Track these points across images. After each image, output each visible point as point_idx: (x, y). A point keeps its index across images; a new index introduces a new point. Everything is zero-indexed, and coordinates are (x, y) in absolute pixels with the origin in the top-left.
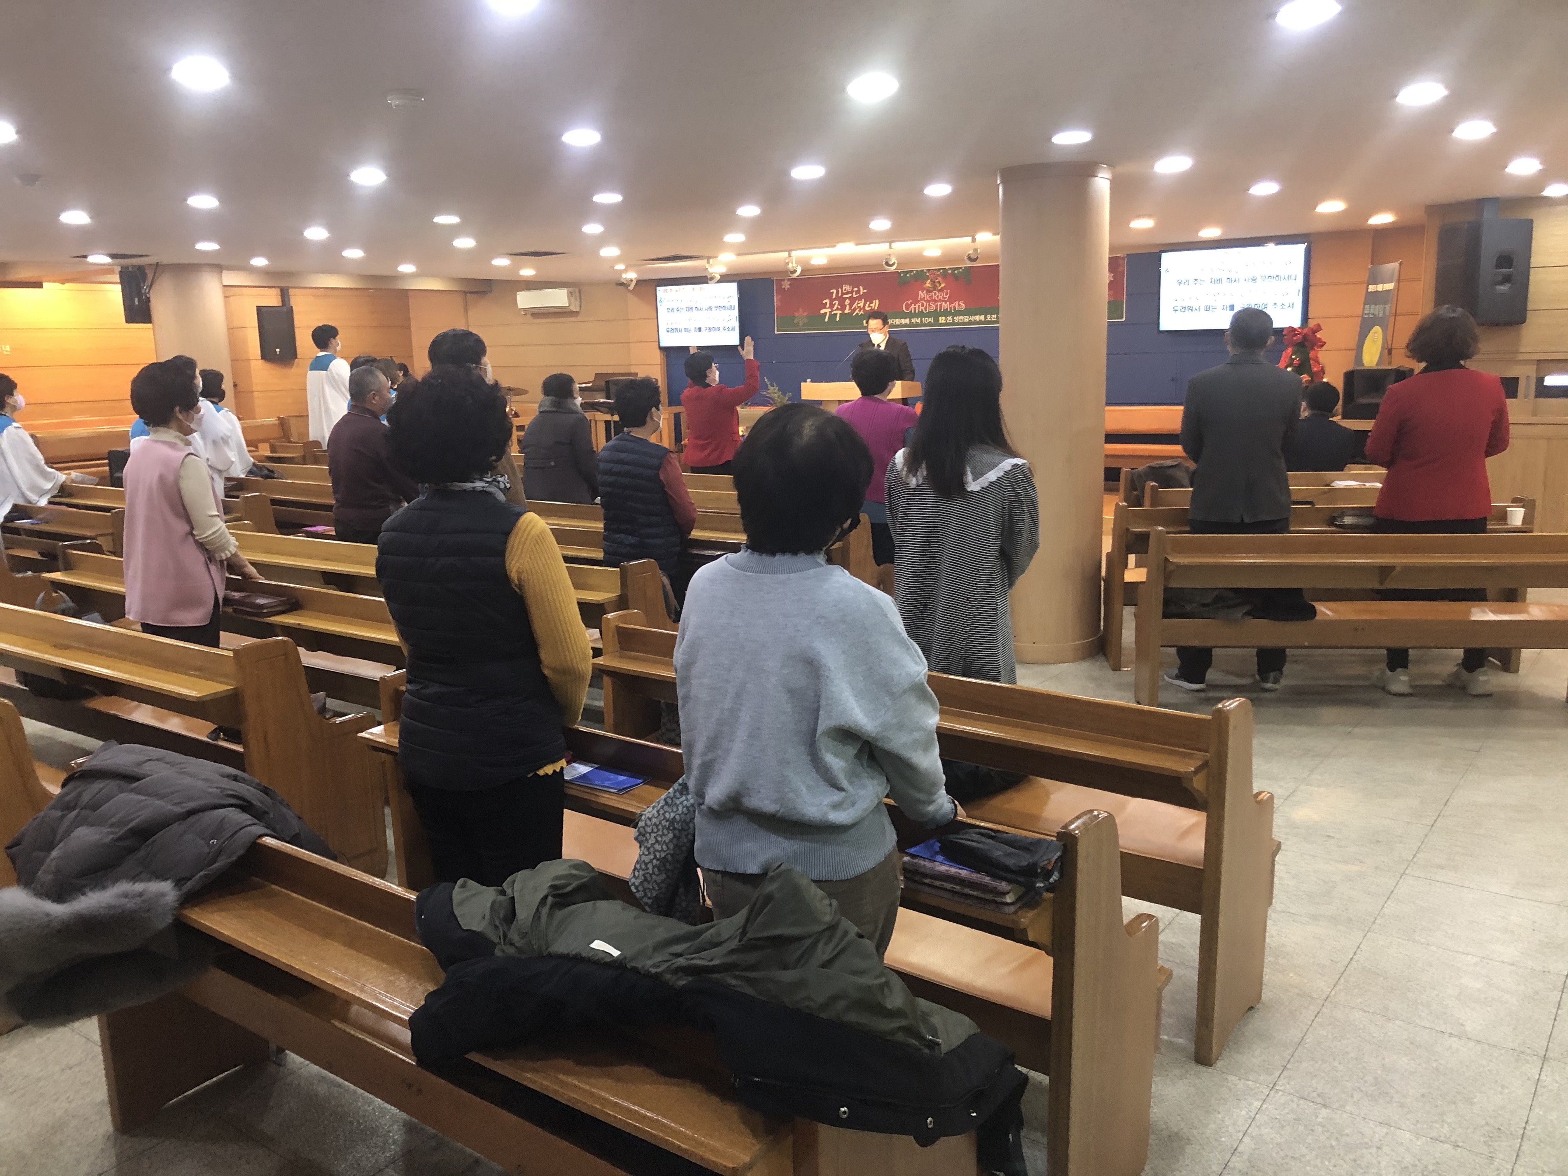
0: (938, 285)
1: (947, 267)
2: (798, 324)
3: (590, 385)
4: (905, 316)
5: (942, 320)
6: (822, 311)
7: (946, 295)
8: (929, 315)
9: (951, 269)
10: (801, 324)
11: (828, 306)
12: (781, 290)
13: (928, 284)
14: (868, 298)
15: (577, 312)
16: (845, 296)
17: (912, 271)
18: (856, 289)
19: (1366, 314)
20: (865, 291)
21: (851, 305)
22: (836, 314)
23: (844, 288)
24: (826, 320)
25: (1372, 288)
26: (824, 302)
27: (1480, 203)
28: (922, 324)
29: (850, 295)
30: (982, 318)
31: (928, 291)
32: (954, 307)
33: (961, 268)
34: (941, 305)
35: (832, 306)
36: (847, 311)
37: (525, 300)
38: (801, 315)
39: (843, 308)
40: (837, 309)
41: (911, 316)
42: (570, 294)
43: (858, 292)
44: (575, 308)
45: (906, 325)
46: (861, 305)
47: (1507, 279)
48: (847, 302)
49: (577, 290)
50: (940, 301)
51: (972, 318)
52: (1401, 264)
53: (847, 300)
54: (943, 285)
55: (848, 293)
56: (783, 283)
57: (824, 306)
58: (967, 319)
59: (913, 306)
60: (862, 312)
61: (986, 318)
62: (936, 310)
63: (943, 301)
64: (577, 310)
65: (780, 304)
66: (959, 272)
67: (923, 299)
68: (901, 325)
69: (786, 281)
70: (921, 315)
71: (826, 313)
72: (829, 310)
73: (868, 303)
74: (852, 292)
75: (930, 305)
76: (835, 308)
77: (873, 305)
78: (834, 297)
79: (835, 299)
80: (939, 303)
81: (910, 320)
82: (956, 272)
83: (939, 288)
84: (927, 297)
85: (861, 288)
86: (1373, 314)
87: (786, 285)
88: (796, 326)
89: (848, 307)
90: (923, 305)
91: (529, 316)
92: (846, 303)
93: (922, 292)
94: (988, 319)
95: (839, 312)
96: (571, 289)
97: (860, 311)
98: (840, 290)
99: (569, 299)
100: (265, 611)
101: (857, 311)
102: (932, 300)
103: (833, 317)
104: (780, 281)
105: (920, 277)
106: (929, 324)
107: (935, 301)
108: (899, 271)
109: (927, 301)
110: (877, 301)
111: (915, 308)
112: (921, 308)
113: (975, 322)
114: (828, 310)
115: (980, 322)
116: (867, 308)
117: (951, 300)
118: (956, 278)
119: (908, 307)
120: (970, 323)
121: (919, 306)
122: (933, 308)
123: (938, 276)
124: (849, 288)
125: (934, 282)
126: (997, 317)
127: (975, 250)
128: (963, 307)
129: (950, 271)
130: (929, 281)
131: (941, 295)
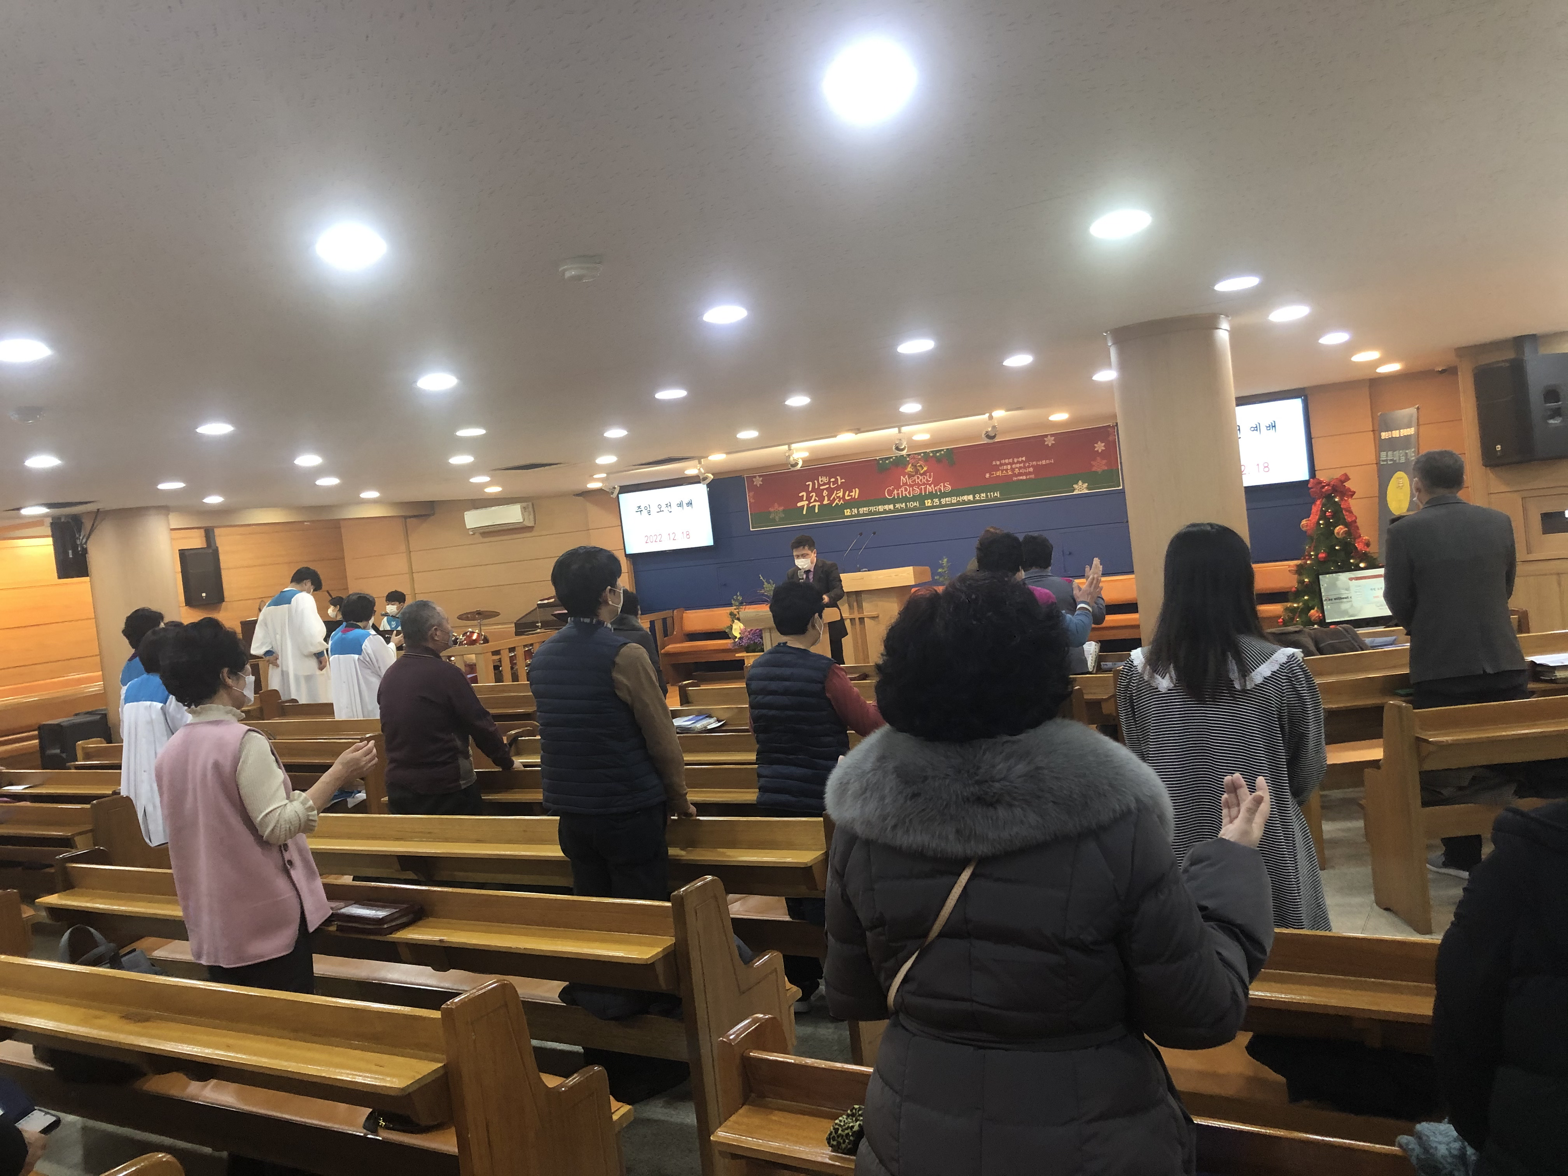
0: (919, 468)
1: (928, 451)
2: (774, 519)
4: (888, 502)
5: (928, 503)
6: (799, 504)
7: (930, 478)
8: (914, 499)
9: (932, 452)
10: (777, 518)
11: (805, 499)
12: (753, 487)
13: (909, 469)
14: (847, 487)
15: (533, 527)
16: (821, 488)
17: (892, 457)
18: (833, 480)
19: (1383, 461)
21: (829, 496)
22: (815, 506)
23: (820, 479)
24: (804, 513)
25: (1384, 435)
26: (800, 495)
27: (1519, 341)
28: (907, 509)
29: (827, 486)
30: (971, 497)
31: (910, 476)
32: (940, 489)
33: (943, 450)
34: (925, 488)
35: (809, 499)
36: (826, 502)
37: (473, 519)
38: (777, 510)
39: (821, 499)
40: (816, 500)
41: (894, 501)
42: (524, 509)
43: (836, 482)
44: (527, 524)
45: (890, 511)
46: (841, 494)
48: (825, 493)
49: (530, 504)
50: (924, 484)
51: (961, 499)
52: (1418, 409)
53: (825, 491)
54: (925, 469)
55: (824, 484)
56: (754, 479)
57: (801, 499)
58: (954, 500)
59: (896, 492)
60: (841, 502)
61: (974, 497)
62: (921, 493)
63: (927, 484)
64: (531, 524)
65: (752, 500)
66: (941, 454)
67: (906, 484)
68: (885, 512)
69: (758, 477)
70: (905, 500)
71: (804, 505)
72: (807, 502)
73: (847, 492)
75: (913, 490)
76: (812, 501)
77: (853, 494)
78: (810, 489)
79: (812, 492)
80: (923, 487)
81: (894, 506)
82: (938, 454)
83: (922, 472)
84: (909, 482)
85: (838, 477)
86: (1391, 460)
87: (758, 482)
88: (773, 522)
89: (826, 498)
90: (906, 490)
91: (477, 535)
92: (824, 495)
93: (904, 477)
94: (978, 498)
95: (817, 504)
96: (524, 504)
97: (839, 501)
98: (816, 481)
99: (522, 514)
101: (837, 501)
102: (915, 484)
103: (811, 509)
104: (750, 479)
105: (899, 463)
106: (915, 508)
107: (918, 485)
108: (878, 458)
109: (910, 486)
110: (857, 489)
111: (898, 494)
112: (904, 493)
113: (964, 503)
114: (805, 503)
115: (969, 502)
116: (847, 498)
117: (936, 483)
118: (939, 460)
119: (890, 493)
120: (958, 503)
121: (902, 491)
122: (917, 491)
123: (919, 459)
124: (825, 479)
125: (916, 466)
126: (987, 496)
127: (994, 427)
128: (949, 488)
129: (931, 455)
130: (910, 465)
131: (924, 478)
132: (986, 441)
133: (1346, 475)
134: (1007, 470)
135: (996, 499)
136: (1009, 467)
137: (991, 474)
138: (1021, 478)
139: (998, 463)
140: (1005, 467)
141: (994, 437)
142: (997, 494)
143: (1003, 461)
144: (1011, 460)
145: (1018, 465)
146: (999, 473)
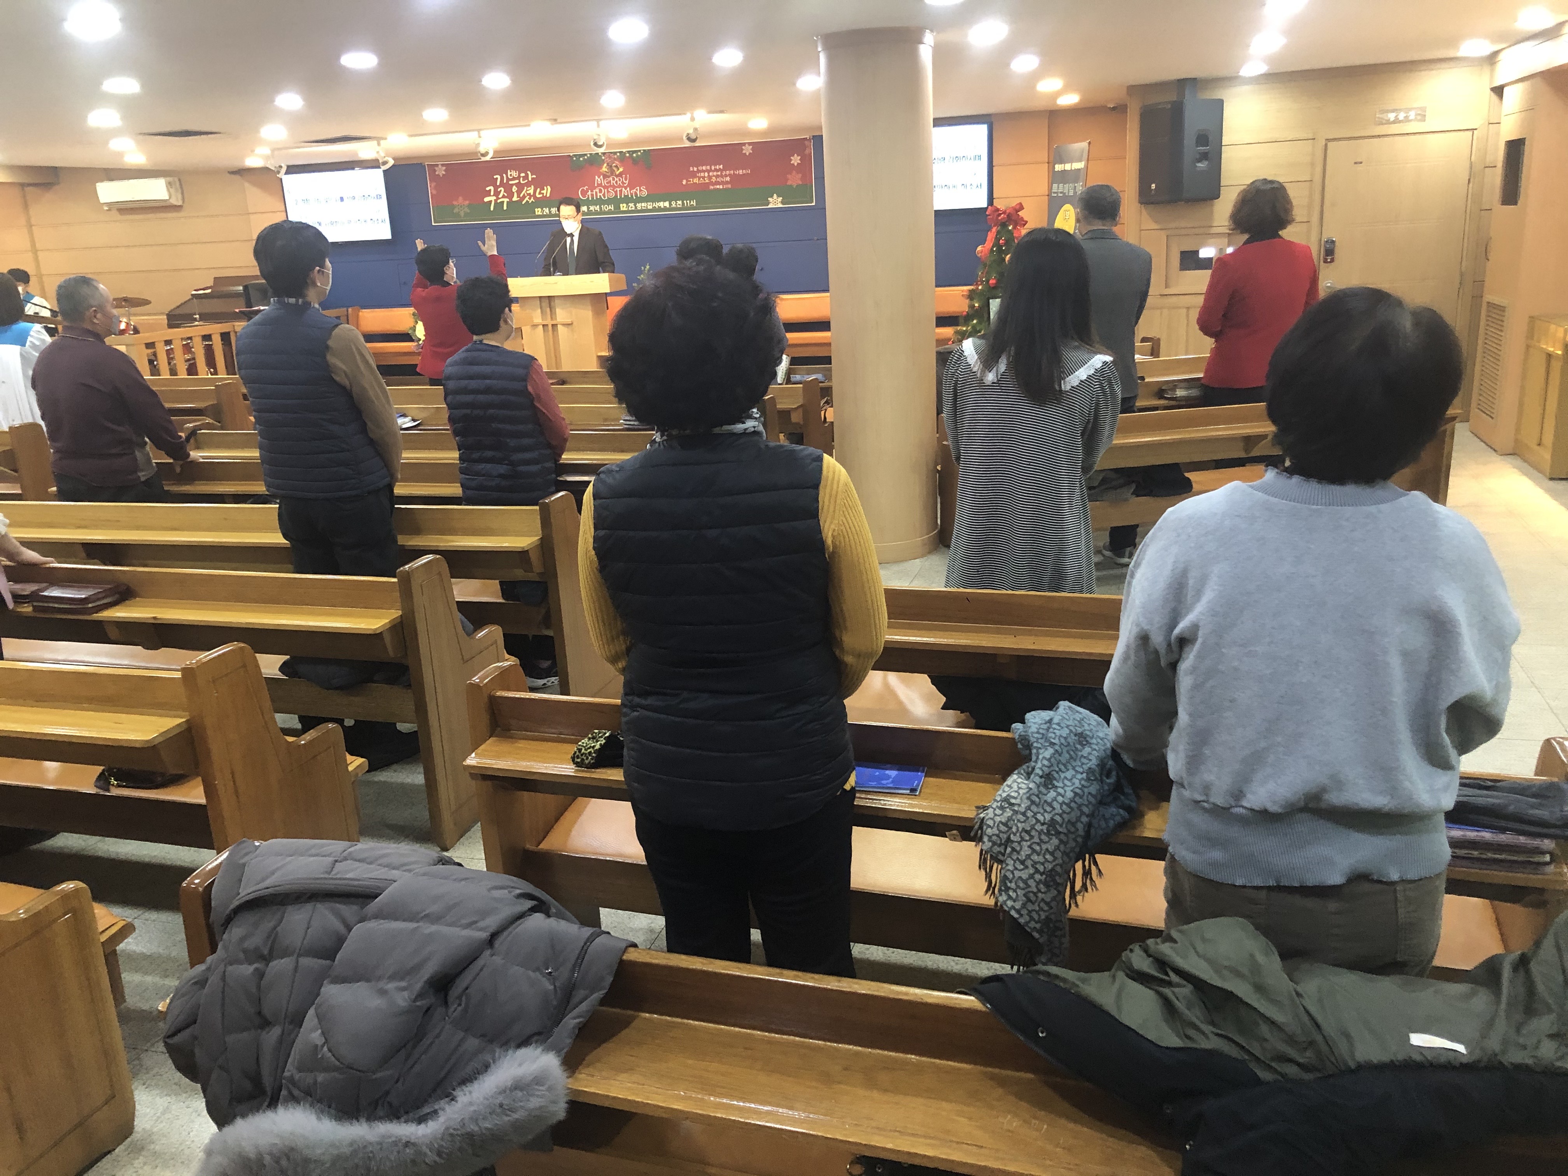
0: (615, 169)
1: (624, 150)
2: (458, 215)
3: (209, 291)
5: (623, 207)
6: (486, 199)
7: (626, 180)
8: (608, 202)
9: (629, 152)
10: (462, 214)
11: (492, 193)
12: (435, 178)
13: (604, 169)
14: (539, 184)
15: (180, 207)
16: (510, 182)
17: (586, 155)
18: (523, 175)
19: (1054, 193)
20: (535, 176)
21: (519, 192)
22: (503, 202)
23: (509, 173)
24: (492, 209)
25: (1058, 167)
26: (488, 189)
27: (1182, 83)
28: (601, 213)
29: (517, 181)
30: (667, 204)
31: (605, 176)
32: (636, 194)
33: (640, 151)
34: (621, 191)
35: (497, 194)
36: (515, 199)
37: (108, 192)
38: (461, 205)
39: (510, 195)
40: (504, 197)
42: (169, 185)
43: (526, 177)
44: (174, 202)
46: (531, 192)
47: (1204, 156)
48: (514, 189)
49: (176, 179)
50: (619, 186)
51: (657, 205)
52: (1089, 143)
53: (514, 187)
54: (621, 170)
55: (514, 179)
56: (436, 168)
57: (488, 194)
58: (650, 206)
59: (590, 193)
60: (532, 199)
61: (670, 204)
62: (616, 196)
63: (622, 187)
64: (180, 203)
65: (434, 192)
66: (637, 156)
67: (600, 185)
69: (440, 166)
70: (600, 202)
71: (491, 201)
72: (495, 198)
73: (538, 190)
74: (519, 178)
75: (608, 192)
76: (500, 196)
77: (544, 192)
78: (498, 184)
79: (500, 186)
80: (618, 189)
82: (634, 155)
83: (618, 173)
84: (604, 183)
85: (529, 172)
86: (1061, 193)
87: (441, 171)
88: (457, 217)
89: (515, 194)
90: (600, 191)
91: (114, 213)
92: (514, 191)
93: (599, 177)
94: (674, 205)
95: (506, 200)
96: (170, 179)
97: (530, 199)
98: (504, 175)
99: (168, 190)
100: (90, 605)
101: (527, 199)
102: (611, 186)
103: (499, 205)
104: (432, 167)
105: (594, 160)
106: (610, 212)
107: (614, 187)
108: (571, 154)
109: (605, 187)
110: (549, 187)
111: (592, 195)
112: (598, 194)
113: (660, 209)
114: (493, 198)
115: (665, 209)
116: (538, 196)
117: (632, 186)
118: (635, 162)
119: (584, 193)
120: (654, 209)
121: (596, 193)
122: (612, 195)
123: (615, 159)
124: (515, 174)
125: (611, 166)
126: (683, 204)
127: (696, 129)
128: (645, 193)
129: (628, 155)
130: (605, 165)
131: (620, 180)
132: (688, 144)
133: (1021, 204)
134: (704, 178)
135: (692, 208)
136: (706, 174)
137: (687, 181)
138: (718, 187)
139: (695, 169)
140: (702, 174)
141: (694, 141)
142: (694, 203)
143: (700, 168)
144: (708, 167)
145: (715, 173)
146: (696, 180)
